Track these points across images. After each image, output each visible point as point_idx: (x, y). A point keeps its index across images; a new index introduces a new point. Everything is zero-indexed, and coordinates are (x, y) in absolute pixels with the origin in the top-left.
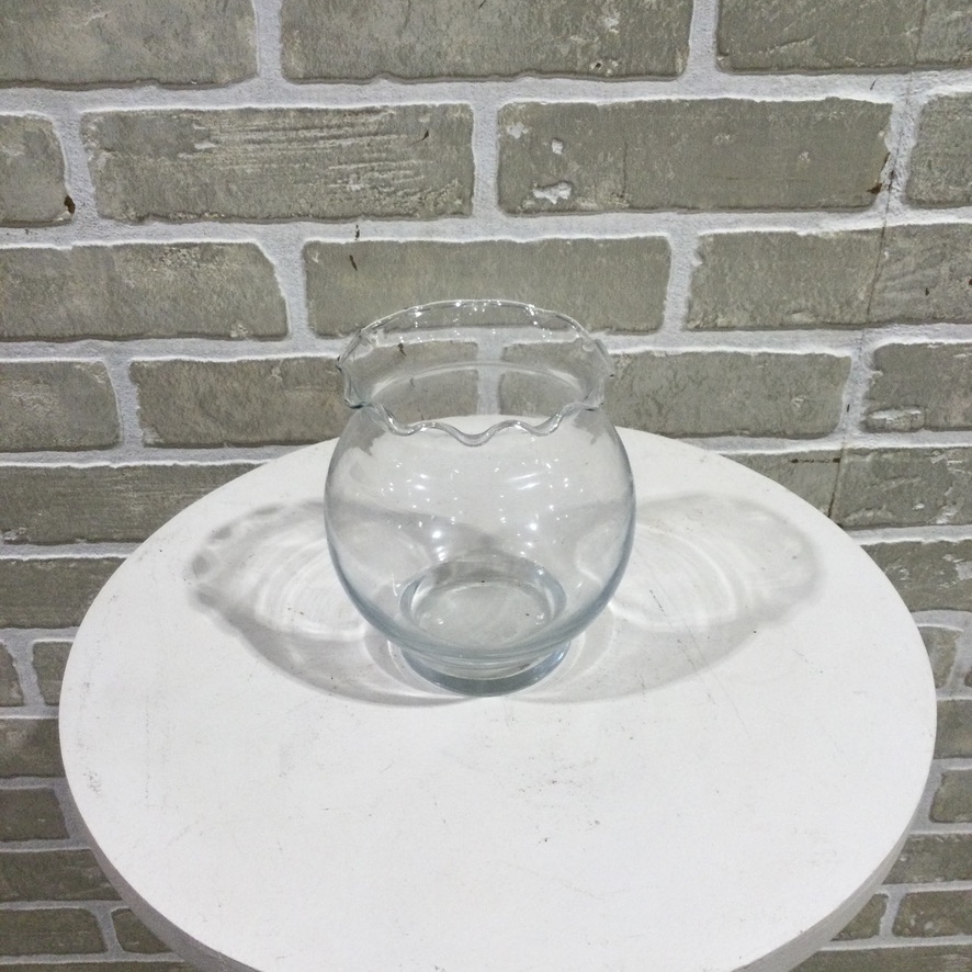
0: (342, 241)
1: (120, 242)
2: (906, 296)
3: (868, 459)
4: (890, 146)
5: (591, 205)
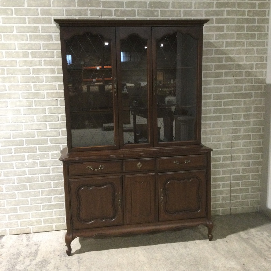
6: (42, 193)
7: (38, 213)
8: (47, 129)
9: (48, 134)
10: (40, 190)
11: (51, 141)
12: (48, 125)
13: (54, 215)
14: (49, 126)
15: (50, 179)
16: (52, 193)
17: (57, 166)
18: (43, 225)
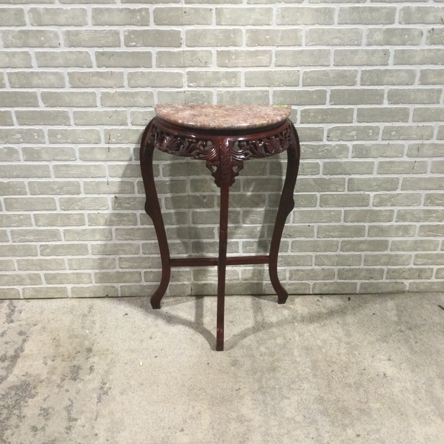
0: (101, 51)
1: (67, 50)
2: (190, 62)
3: (190, 92)
4: (182, 37)
5: (139, 45)
6: (37, 221)
7: (32, 260)
8: (31, 67)
9: (36, 81)
10: (32, 213)
11: (46, 98)
12: (33, 56)
13: (67, 266)
14: (37, 59)
15: (53, 190)
16: (60, 222)
17: (66, 161)
18: (44, 285)
